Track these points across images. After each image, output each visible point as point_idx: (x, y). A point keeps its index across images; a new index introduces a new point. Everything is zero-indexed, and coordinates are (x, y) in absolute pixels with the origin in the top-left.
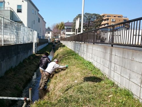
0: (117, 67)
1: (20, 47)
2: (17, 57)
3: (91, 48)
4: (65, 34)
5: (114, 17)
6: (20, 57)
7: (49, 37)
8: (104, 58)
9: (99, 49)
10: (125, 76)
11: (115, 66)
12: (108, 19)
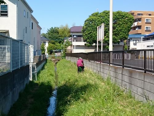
5: (150, 15)
12: (139, 20)
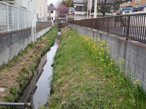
0: (131, 65)
1: (14, 36)
2: (11, 49)
3: (105, 39)
4: (74, 14)
6: (15, 49)
7: (53, 18)
8: (119, 53)
9: (113, 42)
10: (139, 76)
11: (129, 64)
